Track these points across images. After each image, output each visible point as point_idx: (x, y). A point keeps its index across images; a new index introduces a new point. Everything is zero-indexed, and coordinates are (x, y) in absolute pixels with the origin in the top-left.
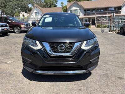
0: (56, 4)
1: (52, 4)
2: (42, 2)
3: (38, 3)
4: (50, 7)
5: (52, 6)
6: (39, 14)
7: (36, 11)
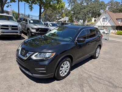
6: (107, 20)
7: (104, 17)
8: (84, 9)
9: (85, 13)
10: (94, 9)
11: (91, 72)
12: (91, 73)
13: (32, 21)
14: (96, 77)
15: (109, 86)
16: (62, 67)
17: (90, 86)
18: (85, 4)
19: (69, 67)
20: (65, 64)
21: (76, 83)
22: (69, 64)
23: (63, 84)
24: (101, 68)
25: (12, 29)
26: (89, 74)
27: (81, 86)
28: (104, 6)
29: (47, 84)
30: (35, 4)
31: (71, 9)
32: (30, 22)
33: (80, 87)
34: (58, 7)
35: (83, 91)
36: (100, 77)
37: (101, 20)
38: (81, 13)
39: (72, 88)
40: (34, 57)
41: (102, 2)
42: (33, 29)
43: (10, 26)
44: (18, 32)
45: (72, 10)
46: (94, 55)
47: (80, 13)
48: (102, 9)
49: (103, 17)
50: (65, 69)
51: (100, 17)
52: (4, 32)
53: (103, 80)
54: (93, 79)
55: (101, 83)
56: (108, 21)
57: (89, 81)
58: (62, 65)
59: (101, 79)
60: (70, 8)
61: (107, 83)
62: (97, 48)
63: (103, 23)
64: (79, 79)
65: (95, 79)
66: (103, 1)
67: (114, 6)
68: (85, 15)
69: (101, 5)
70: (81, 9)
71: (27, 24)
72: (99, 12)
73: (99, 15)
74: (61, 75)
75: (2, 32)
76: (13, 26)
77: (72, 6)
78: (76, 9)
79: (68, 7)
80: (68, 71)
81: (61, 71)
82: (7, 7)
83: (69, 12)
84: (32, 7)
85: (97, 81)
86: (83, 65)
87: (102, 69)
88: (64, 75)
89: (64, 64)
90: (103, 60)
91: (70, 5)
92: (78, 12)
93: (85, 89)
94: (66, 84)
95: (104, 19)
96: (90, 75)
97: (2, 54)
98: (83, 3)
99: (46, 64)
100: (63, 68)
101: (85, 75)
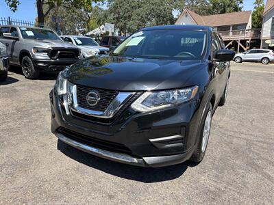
0: (240, 5)
1: (229, 6)
2: (207, 3)
3: (195, 6)
4: (223, 12)
5: (228, 10)
8: (139, 7)
9: (142, 17)
10: (161, 8)
13: (30, 33)
31: (107, 8)
32: (26, 36)
42: (38, 51)
45: (111, 12)
47: (130, 17)
48: (176, 7)
60: (106, 5)
67: (197, 3)
68: (144, 20)
70: (132, 8)
78: (121, 7)
83: (106, 16)
84: (15, 2)
92: (126, 15)
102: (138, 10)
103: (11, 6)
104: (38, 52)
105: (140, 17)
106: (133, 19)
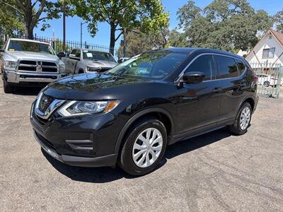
6: (273, 54)
7: (267, 47)
8: (217, 30)
9: (218, 39)
10: (241, 29)
11: (223, 164)
12: (222, 167)
14: (237, 177)
15: (273, 199)
16: (140, 143)
17: (216, 196)
18: (219, 19)
19: (161, 145)
20: (148, 135)
21: (177, 186)
22: (160, 137)
23: (142, 187)
24: (252, 156)
25: (44, 70)
26: (216, 168)
27: (191, 194)
28: (265, 22)
29: (99, 184)
30: (101, 20)
31: (184, 32)
32: (85, 57)
33: (188, 196)
34: (151, 24)
35: (193, 206)
36: (247, 177)
37: (260, 53)
38: (209, 40)
39: (164, 198)
40: (65, 112)
41: (261, 12)
42: (91, 69)
43: (39, 62)
44: (56, 77)
45: (186, 35)
46: (236, 125)
47: (206, 39)
48: (260, 28)
49: (263, 48)
50: (148, 148)
51: (256, 47)
52: (26, 76)
53: (256, 184)
54: (228, 181)
55: (250, 191)
56: (276, 57)
57: (214, 183)
58: (140, 137)
59: (249, 181)
60: (182, 29)
61: (267, 191)
62: (242, 106)
63: (265, 60)
64: (188, 177)
65: (234, 180)
66: (263, 11)
68: (220, 43)
69: (258, 19)
70: (209, 30)
71: (79, 60)
72: (254, 36)
73: (254, 42)
74: (137, 163)
75: (21, 76)
76: (45, 63)
77: (187, 25)
78: (197, 30)
79: (178, 27)
80: (157, 155)
81: (136, 151)
82: (43, 30)
83: (181, 40)
84: (95, 29)
85: (239, 186)
86: (204, 148)
87: (254, 158)
88: (145, 165)
89: (144, 135)
90: (259, 138)
91: (182, 23)
92: (202, 37)
93: (199, 202)
94: (149, 186)
95: (266, 53)
96: (220, 170)
97: (12, 119)
98: (214, 17)
99: (94, 128)
100: (144, 146)
101: (205, 169)
102: (215, 33)
103: (91, 33)
104: (89, 70)
105: (216, 40)
106: (208, 42)
